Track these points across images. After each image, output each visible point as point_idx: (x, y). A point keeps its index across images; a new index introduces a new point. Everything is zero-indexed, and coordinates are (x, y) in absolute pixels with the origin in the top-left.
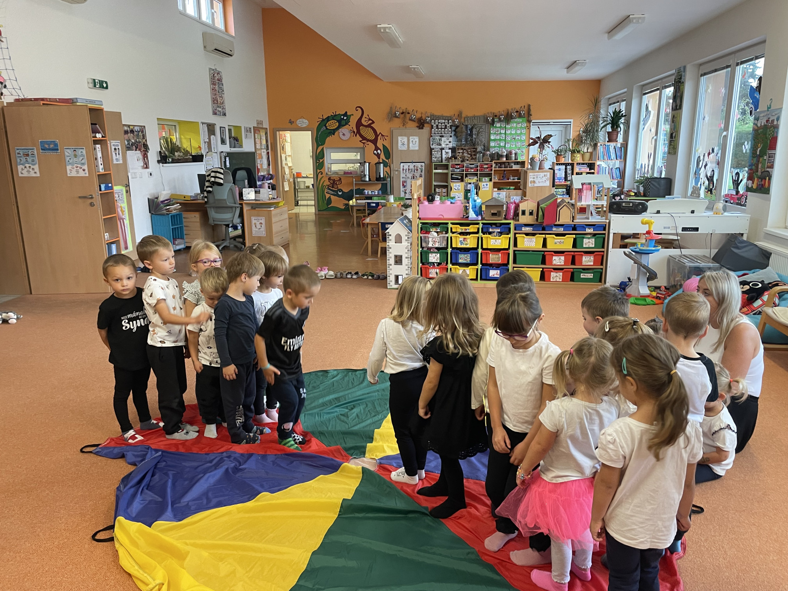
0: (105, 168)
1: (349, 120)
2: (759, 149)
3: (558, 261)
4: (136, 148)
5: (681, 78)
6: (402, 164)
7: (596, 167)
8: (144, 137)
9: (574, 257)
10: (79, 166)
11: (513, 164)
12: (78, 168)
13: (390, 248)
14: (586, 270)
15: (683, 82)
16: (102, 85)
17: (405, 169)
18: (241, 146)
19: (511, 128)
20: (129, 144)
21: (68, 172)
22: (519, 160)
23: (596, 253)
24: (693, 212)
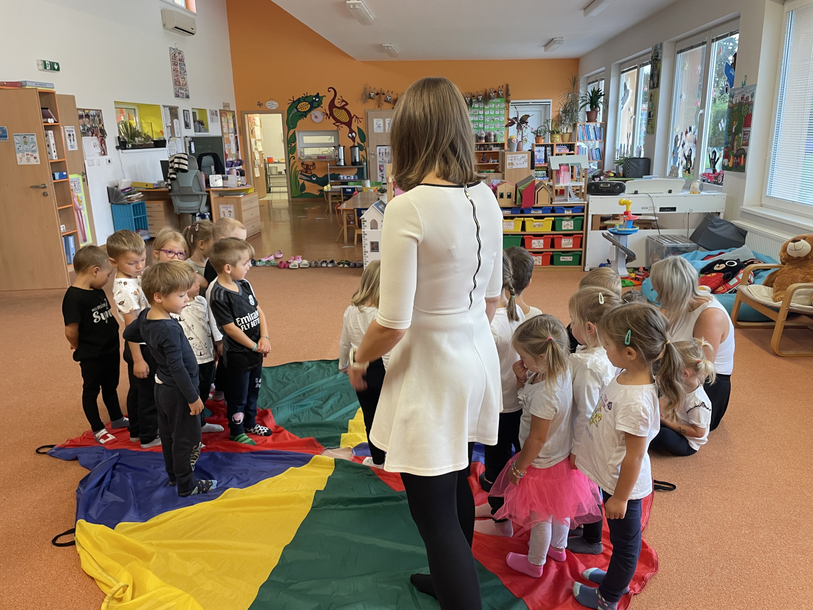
0: (58, 156)
1: (321, 101)
2: (734, 127)
3: (537, 244)
4: (93, 133)
5: (657, 56)
6: (378, 147)
7: (576, 148)
8: (100, 121)
9: (553, 240)
10: (30, 153)
11: (492, 146)
12: (29, 156)
13: (366, 234)
14: (565, 253)
15: (660, 60)
16: (54, 67)
17: (381, 152)
18: (207, 130)
19: (489, 109)
20: (84, 129)
21: (19, 160)
22: (498, 142)
23: (575, 236)
24: (670, 192)
